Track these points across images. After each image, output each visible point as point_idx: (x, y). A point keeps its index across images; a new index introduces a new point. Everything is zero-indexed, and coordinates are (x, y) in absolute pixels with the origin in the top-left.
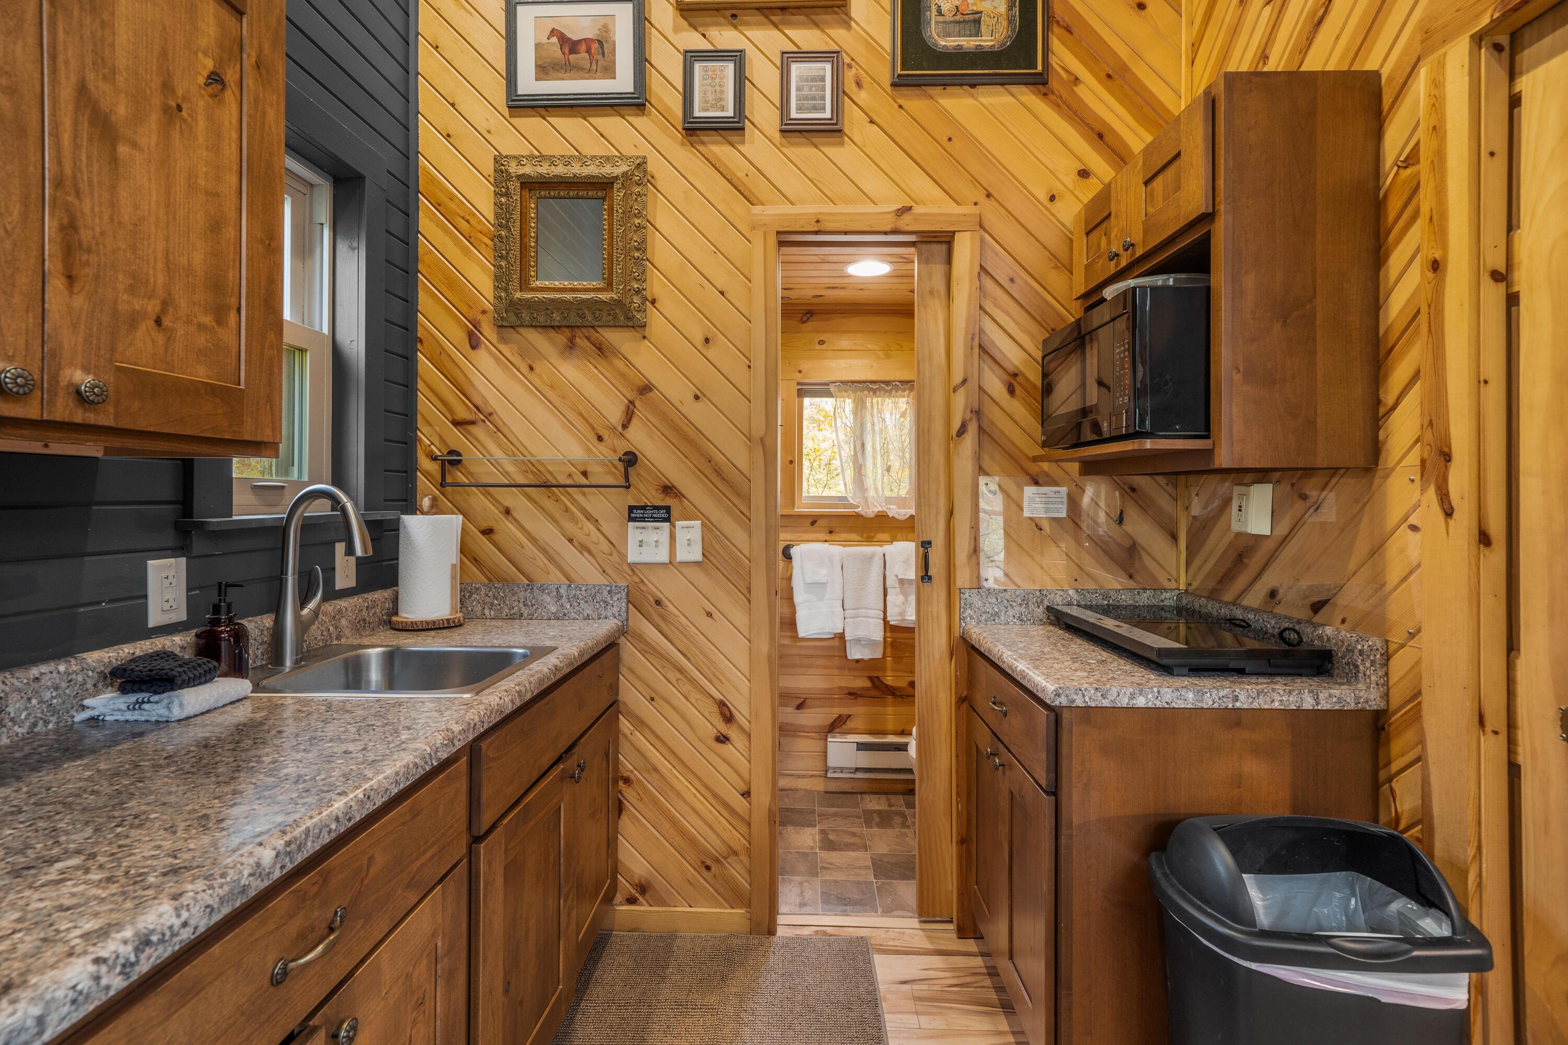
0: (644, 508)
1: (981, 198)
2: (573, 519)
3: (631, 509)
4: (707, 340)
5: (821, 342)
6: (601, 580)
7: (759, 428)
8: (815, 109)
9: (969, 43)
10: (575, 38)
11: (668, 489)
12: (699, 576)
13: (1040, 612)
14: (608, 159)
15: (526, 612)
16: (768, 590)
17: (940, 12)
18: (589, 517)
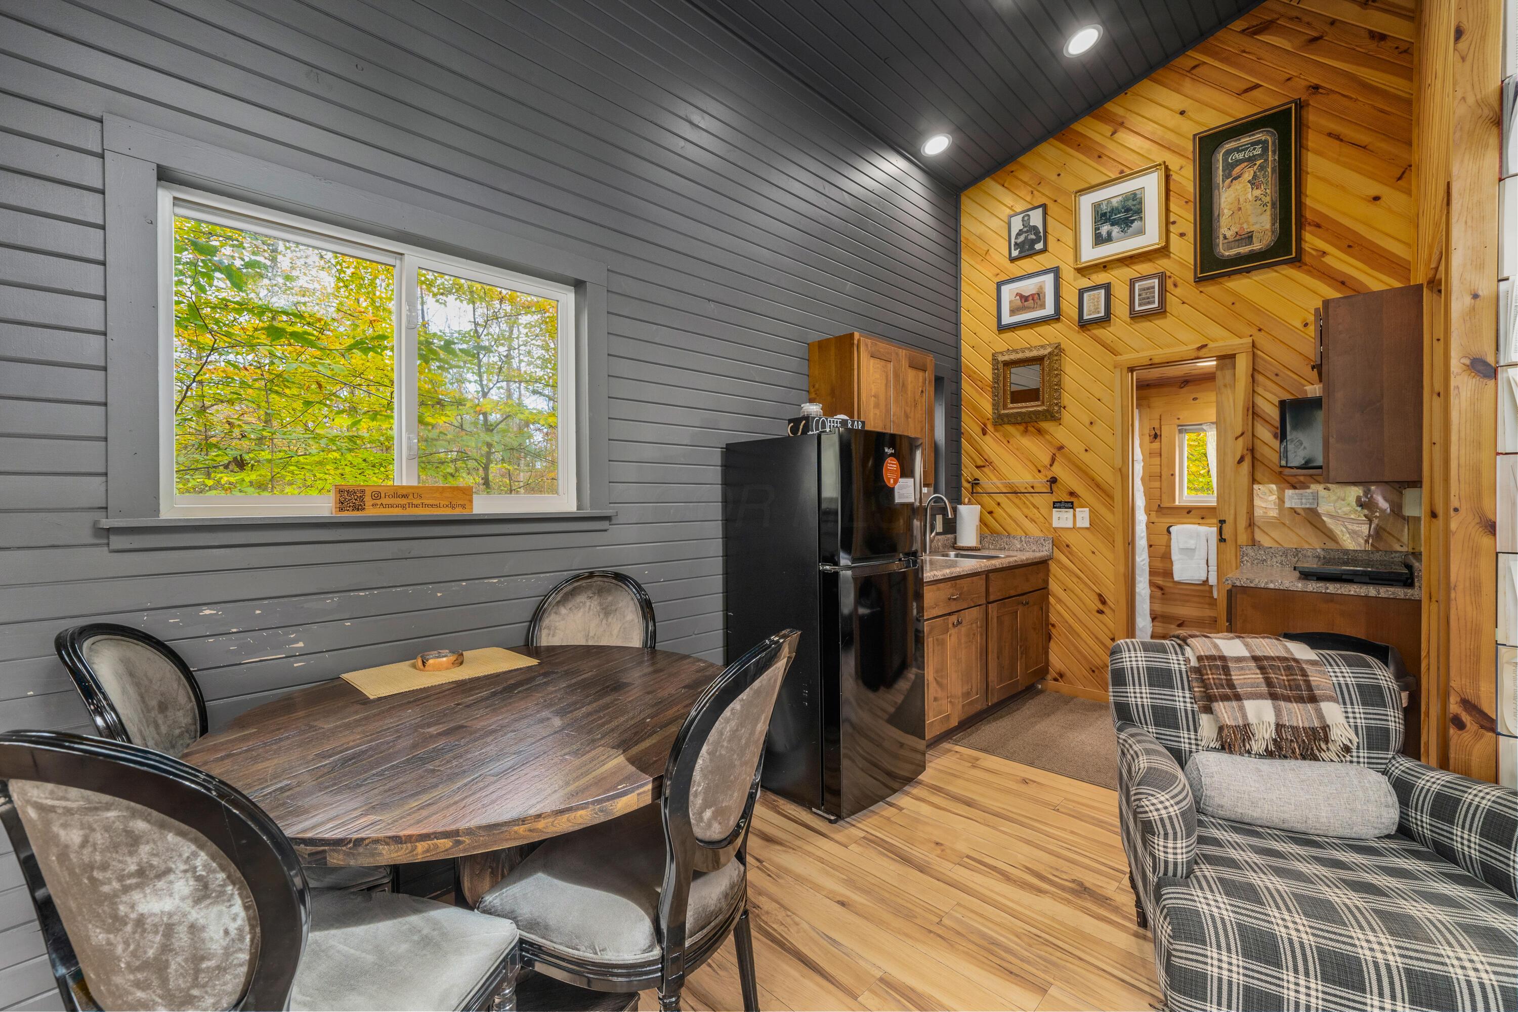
0: (1060, 502)
1: (1254, 331)
2: (1028, 508)
3: (1054, 503)
4: (1091, 423)
5: (1195, 399)
6: (1041, 535)
7: (1118, 463)
8: (1149, 303)
9: (1244, 250)
10: (1026, 294)
11: (1072, 494)
12: (1088, 534)
14: (1042, 347)
15: (1007, 547)
16: (1124, 543)
17: (1225, 237)
18: (1035, 506)
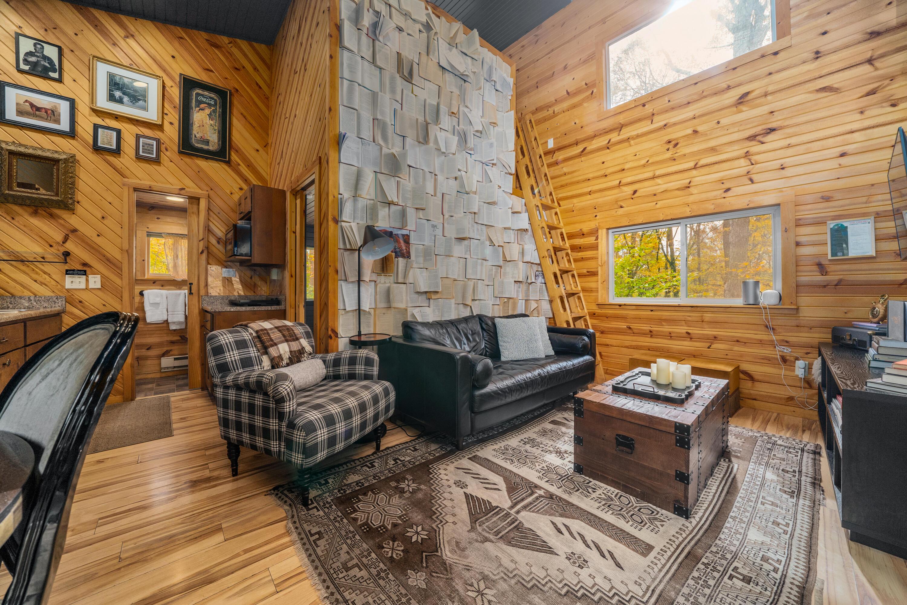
0: (74, 270)
1: (209, 189)
2: (37, 273)
3: (67, 271)
4: (103, 218)
5: (158, 218)
6: (52, 294)
7: (126, 246)
8: (149, 153)
9: (205, 147)
10: (39, 106)
11: (85, 264)
12: (100, 293)
13: (227, 301)
14: (56, 152)
15: (11, 306)
16: (130, 297)
17: (195, 136)
18: (45, 273)
